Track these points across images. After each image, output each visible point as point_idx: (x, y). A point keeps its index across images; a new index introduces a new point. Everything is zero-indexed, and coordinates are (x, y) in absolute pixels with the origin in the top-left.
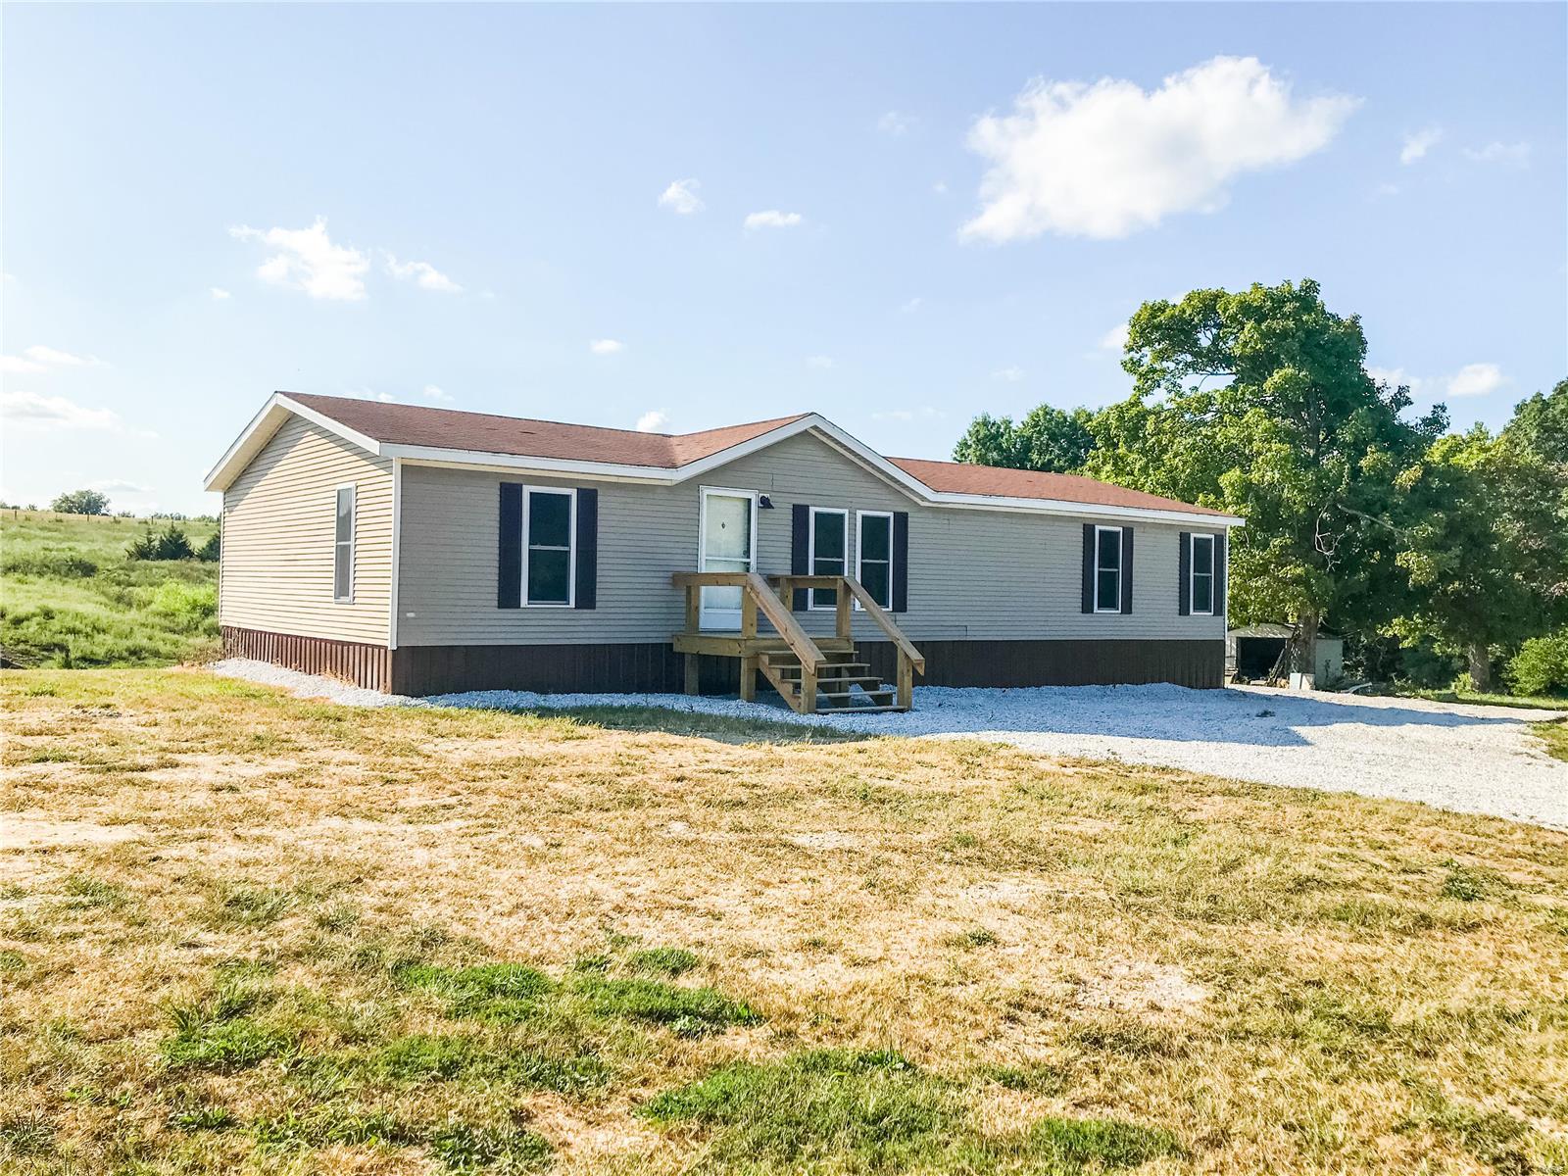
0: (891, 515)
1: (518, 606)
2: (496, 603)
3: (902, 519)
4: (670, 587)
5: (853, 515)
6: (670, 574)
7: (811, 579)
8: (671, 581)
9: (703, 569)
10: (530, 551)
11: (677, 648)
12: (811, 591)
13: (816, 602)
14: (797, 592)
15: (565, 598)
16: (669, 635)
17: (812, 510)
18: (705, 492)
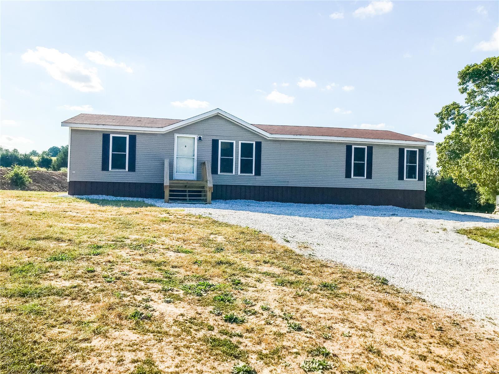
0: (254, 142)
1: (108, 170)
3: (259, 145)
5: (237, 143)
9: (175, 159)
10: (112, 154)
13: (221, 172)
15: (124, 168)
17: (220, 141)
18: (176, 135)
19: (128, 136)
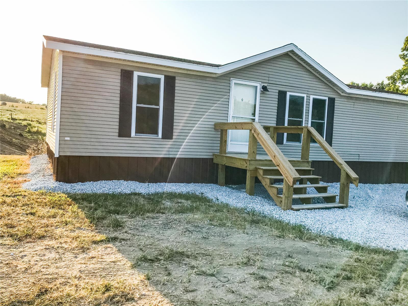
0: (327, 98)
1: (129, 136)
2: (117, 134)
3: (332, 101)
4: (213, 130)
5: (308, 97)
6: (213, 123)
7: (286, 128)
8: (213, 126)
9: (231, 120)
10: (137, 107)
11: (215, 161)
12: (285, 134)
13: (288, 140)
14: (278, 134)
15: (156, 133)
16: (211, 154)
17: (288, 94)
18: (234, 81)
19: (162, 77)
